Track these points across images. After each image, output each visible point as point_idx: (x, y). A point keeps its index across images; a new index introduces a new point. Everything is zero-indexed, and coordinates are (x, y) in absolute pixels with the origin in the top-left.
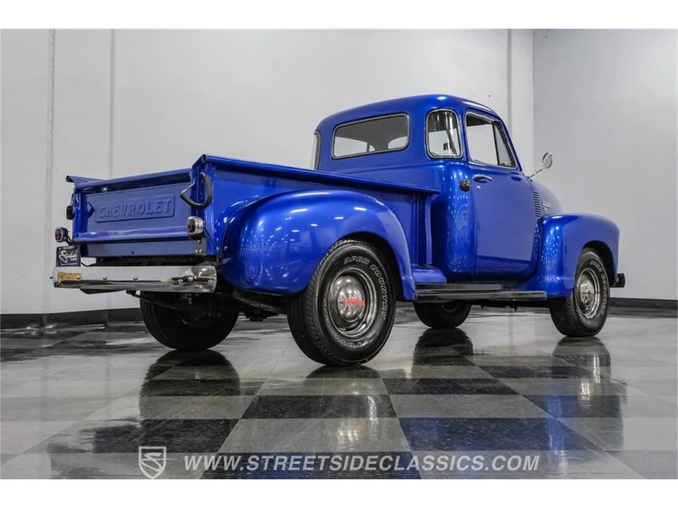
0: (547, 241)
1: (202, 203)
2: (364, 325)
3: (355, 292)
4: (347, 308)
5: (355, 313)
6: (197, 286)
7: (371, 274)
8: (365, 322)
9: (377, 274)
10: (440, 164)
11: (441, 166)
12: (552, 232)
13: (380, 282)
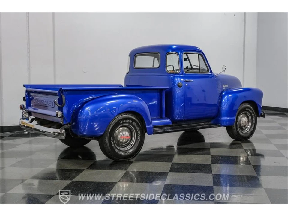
0: (224, 100)
1: (61, 105)
2: (131, 145)
3: (126, 133)
4: (123, 139)
5: (127, 140)
6: (62, 136)
7: (133, 126)
8: (131, 144)
9: (135, 126)
10: (171, 76)
11: (172, 77)
12: (226, 97)
13: (137, 128)
